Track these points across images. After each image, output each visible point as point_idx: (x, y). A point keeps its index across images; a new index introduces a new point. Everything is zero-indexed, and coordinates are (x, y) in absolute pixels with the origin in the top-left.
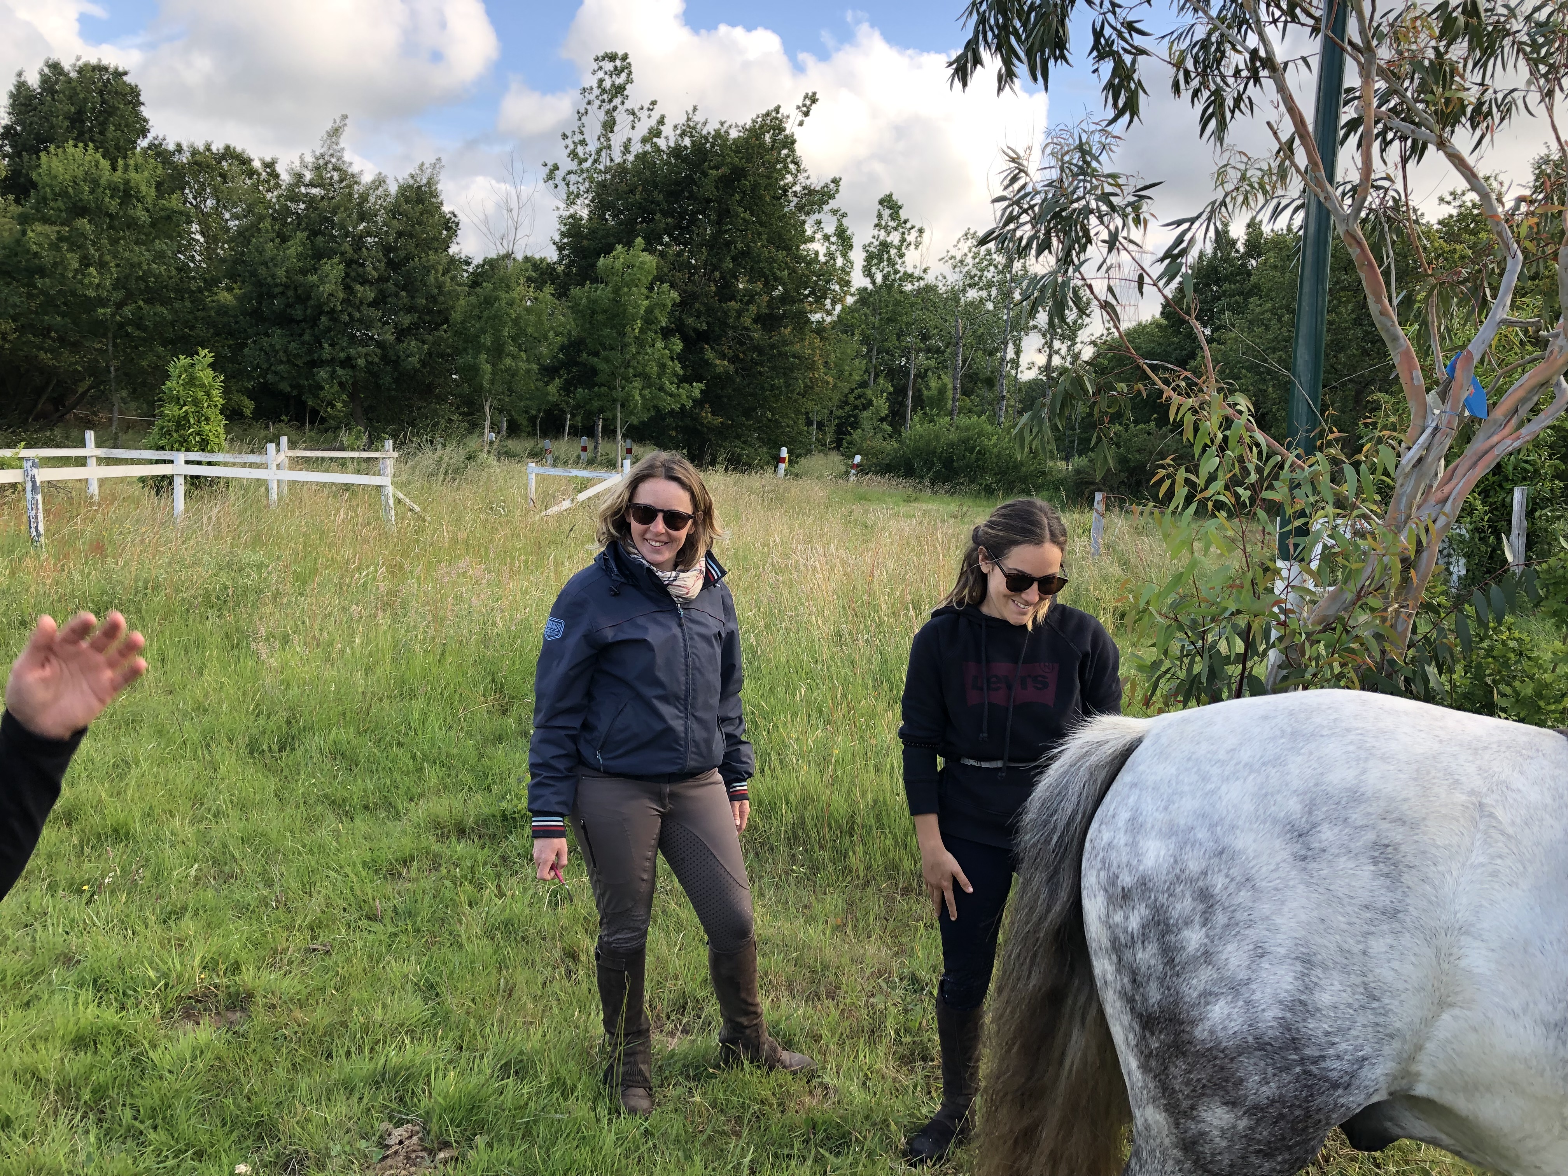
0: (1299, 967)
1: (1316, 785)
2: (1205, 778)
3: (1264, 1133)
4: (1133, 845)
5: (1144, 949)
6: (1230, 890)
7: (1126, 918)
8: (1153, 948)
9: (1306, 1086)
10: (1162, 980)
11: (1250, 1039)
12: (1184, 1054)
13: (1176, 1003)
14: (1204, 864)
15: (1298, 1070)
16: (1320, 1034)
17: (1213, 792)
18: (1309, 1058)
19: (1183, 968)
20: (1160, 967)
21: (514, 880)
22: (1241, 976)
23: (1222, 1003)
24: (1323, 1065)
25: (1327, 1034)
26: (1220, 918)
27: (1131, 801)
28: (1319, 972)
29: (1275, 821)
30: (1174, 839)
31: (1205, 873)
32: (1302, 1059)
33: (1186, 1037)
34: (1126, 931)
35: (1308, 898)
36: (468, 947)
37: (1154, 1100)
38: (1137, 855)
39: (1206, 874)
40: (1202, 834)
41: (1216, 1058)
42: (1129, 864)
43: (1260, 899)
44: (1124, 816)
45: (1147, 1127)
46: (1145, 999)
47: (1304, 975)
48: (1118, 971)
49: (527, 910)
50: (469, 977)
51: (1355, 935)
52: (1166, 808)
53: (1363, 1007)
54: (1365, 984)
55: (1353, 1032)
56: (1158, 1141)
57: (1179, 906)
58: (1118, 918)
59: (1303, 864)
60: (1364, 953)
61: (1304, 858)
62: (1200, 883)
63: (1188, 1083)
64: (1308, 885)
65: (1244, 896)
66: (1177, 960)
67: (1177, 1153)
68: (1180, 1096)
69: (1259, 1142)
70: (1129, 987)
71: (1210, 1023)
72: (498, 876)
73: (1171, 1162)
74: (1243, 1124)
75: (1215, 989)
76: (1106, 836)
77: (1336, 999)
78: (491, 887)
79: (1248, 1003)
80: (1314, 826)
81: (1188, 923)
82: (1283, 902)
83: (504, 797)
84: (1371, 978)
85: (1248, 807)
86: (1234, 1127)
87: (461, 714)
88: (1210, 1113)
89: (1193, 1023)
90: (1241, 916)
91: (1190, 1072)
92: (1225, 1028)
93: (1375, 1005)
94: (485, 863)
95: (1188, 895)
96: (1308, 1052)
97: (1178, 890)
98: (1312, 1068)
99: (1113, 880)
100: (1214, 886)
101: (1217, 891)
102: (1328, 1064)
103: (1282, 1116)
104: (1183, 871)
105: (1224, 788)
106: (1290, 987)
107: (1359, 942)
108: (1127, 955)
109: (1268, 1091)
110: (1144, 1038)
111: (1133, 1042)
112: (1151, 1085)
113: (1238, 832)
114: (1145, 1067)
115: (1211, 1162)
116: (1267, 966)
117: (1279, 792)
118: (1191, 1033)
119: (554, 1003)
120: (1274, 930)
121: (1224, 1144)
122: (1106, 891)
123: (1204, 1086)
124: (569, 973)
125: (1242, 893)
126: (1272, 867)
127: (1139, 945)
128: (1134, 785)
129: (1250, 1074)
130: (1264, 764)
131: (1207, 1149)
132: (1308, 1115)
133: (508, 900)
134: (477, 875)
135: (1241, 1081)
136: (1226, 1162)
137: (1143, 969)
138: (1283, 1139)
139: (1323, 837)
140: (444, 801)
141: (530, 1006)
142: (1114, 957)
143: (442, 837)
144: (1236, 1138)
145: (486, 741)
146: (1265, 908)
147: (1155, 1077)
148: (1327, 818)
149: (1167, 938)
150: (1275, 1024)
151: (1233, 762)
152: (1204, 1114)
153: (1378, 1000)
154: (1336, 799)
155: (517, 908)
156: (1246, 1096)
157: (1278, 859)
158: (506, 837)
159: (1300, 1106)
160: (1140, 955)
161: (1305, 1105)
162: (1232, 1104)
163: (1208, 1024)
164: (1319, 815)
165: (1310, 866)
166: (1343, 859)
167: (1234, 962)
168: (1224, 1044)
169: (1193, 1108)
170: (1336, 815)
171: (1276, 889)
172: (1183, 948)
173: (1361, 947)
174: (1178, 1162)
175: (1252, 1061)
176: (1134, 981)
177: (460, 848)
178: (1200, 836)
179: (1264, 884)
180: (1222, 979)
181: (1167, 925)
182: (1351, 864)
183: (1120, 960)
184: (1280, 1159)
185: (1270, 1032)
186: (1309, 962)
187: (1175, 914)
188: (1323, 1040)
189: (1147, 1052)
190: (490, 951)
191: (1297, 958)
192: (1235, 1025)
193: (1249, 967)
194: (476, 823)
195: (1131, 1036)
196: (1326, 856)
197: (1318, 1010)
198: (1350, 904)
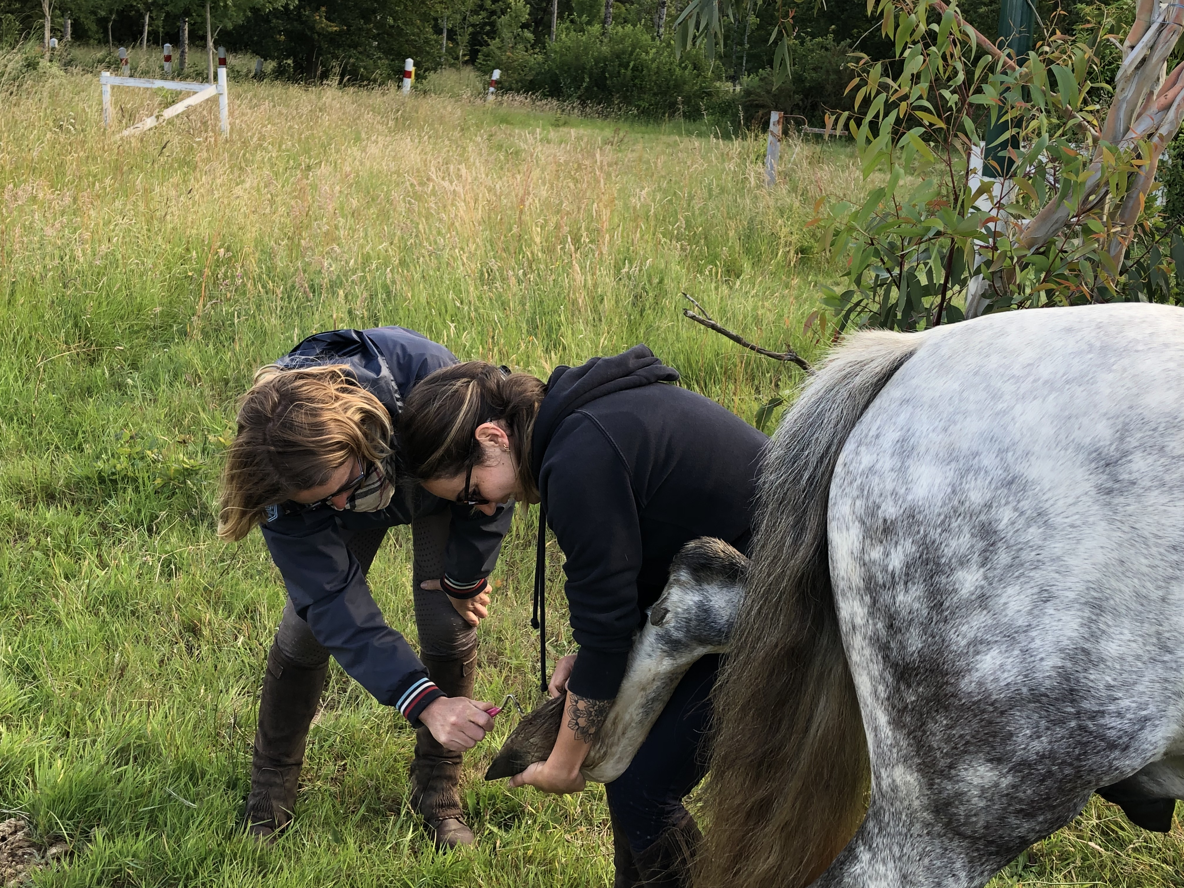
0: (1087, 614)
1: (1131, 407)
2: (996, 396)
3: (1028, 792)
4: (902, 471)
5: (907, 591)
6: (1017, 526)
7: (887, 554)
8: (917, 590)
9: (1079, 743)
10: (925, 627)
11: (1025, 690)
12: (946, 708)
13: (940, 652)
14: (988, 496)
15: (1073, 724)
16: (1101, 687)
17: (1004, 412)
18: (1086, 712)
19: (953, 613)
20: (925, 612)
21: (117, 550)
22: (1020, 622)
23: (994, 652)
24: (1102, 721)
25: (1109, 687)
26: (1003, 558)
27: (902, 419)
28: (1108, 618)
29: (1079, 448)
30: (953, 465)
31: (988, 506)
32: (1078, 713)
33: (949, 689)
34: (885, 569)
35: (1109, 538)
36: (68, 625)
37: (906, 759)
38: (906, 482)
39: (990, 506)
40: (988, 460)
41: (984, 711)
42: (894, 493)
43: (1052, 536)
44: (891, 436)
45: (894, 788)
46: (903, 647)
47: (1091, 621)
48: (871, 614)
49: (136, 582)
50: (71, 656)
51: (1156, 580)
52: (945, 430)
53: (1153, 660)
54: (1158, 633)
55: (1140, 688)
56: (906, 803)
57: (954, 543)
58: (876, 554)
59: (1107, 498)
60: (1164, 600)
61: (1109, 492)
62: (983, 517)
63: (948, 740)
64: (1111, 521)
65: (1034, 533)
66: (947, 604)
67: (927, 816)
68: (938, 754)
69: (1021, 801)
70: (883, 633)
71: (978, 674)
72: (99, 545)
73: (918, 826)
74: (1005, 782)
75: (988, 637)
76: (866, 459)
77: (1123, 649)
78: (90, 559)
79: (1025, 651)
80: (1126, 454)
81: (963, 562)
82: (1078, 541)
83: (98, 457)
84: (1166, 627)
85: (1047, 430)
86: (996, 785)
87: (40, 364)
88: (971, 771)
89: (959, 674)
90: (1028, 556)
91: (951, 727)
92: (996, 680)
93: (1167, 657)
94: (81, 532)
95: (966, 529)
96: (1086, 705)
97: (954, 525)
98: (1090, 724)
99: (873, 510)
100: (1000, 521)
101: (1001, 526)
102: (1106, 720)
103: (1050, 773)
104: (962, 503)
105: (1019, 408)
106: (1075, 634)
107: (1159, 588)
108: (885, 597)
109: (1038, 746)
110: (898, 690)
111: (883, 695)
112: (904, 743)
113: (1033, 459)
114: (896, 723)
115: (964, 825)
116: (1052, 611)
117: (1085, 414)
118: (954, 685)
119: (174, 681)
120: (1065, 572)
121: (982, 804)
122: (864, 523)
123: (967, 743)
124: (190, 649)
125: (1031, 530)
126: (1070, 500)
127: (900, 587)
128: (905, 401)
129: (1021, 728)
130: (1067, 382)
131: (962, 810)
132: (1078, 775)
133: (112, 572)
134: (73, 545)
135: (1011, 735)
136: (981, 823)
137: (904, 613)
138: (1048, 798)
139: (1134, 467)
140: (27, 462)
141: (147, 685)
142: (867, 599)
143: (28, 503)
144: (996, 797)
145: (72, 395)
146: (1057, 547)
147: (909, 734)
148: (1142, 447)
149: (936, 578)
150: (1054, 674)
151: (1031, 379)
152: (963, 773)
153: (1170, 652)
154: (1153, 425)
155: (124, 579)
156: (1014, 752)
157: (1079, 491)
158: (105, 503)
159: (1071, 764)
160: (900, 598)
161: (1076, 763)
162: (996, 760)
163: (976, 676)
164: (1132, 442)
165: (1116, 501)
166: (1156, 493)
167: (1013, 607)
168: (994, 697)
169: (951, 767)
170: (1151, 442)
171: (1072, 526)
172: (955, 591)
173: (1160, 593)
174: (927, 825)
175: (1024, 714)
176: (891, 626)
177: (50, 514)
178: (986, 462)
179: (1059, 519)
180: (996, 626)
181: (938, 565)
182: (1164, 499)
183: (874, 602)
184: (1041, 819)
185: (1047, 683)
186: (1100, 607)
187: (948, 552)
188: (1104, 693)
189: (900, 706)
190: (94, 627)
191: (1086, 603)
192: (1009, 676)
193: (1030, 613)
194: (67, 486)
195: (881, 688)
196: (1136, 489)
197: (1102, 660)
198: (1157, 545)
